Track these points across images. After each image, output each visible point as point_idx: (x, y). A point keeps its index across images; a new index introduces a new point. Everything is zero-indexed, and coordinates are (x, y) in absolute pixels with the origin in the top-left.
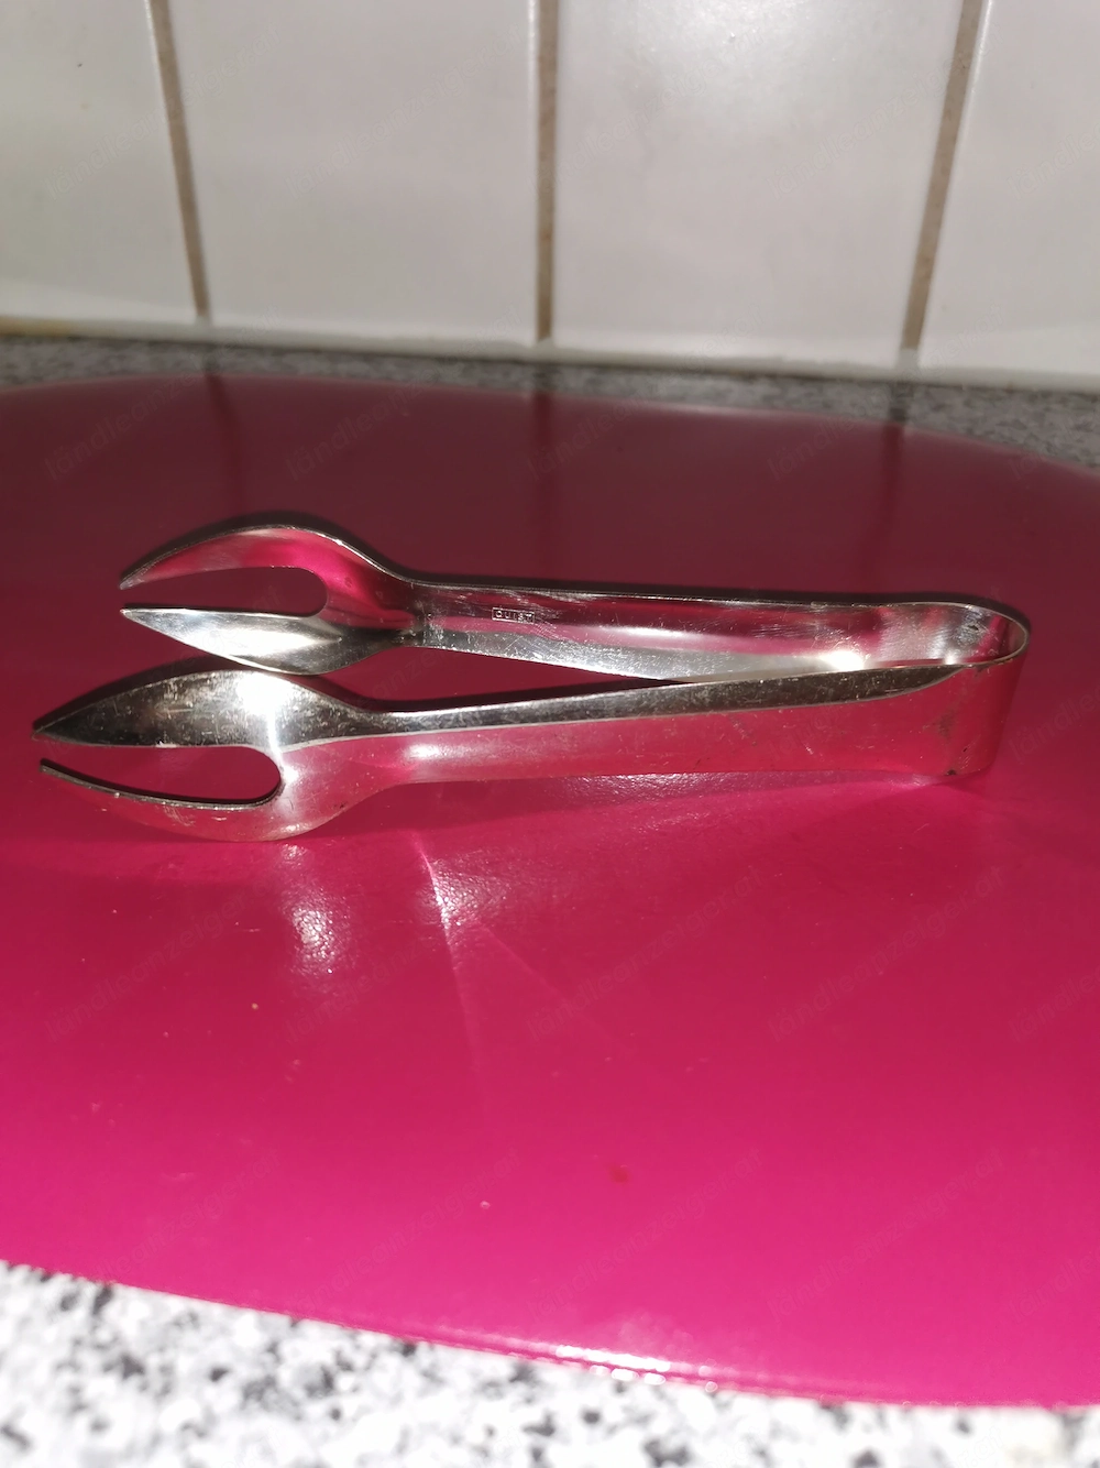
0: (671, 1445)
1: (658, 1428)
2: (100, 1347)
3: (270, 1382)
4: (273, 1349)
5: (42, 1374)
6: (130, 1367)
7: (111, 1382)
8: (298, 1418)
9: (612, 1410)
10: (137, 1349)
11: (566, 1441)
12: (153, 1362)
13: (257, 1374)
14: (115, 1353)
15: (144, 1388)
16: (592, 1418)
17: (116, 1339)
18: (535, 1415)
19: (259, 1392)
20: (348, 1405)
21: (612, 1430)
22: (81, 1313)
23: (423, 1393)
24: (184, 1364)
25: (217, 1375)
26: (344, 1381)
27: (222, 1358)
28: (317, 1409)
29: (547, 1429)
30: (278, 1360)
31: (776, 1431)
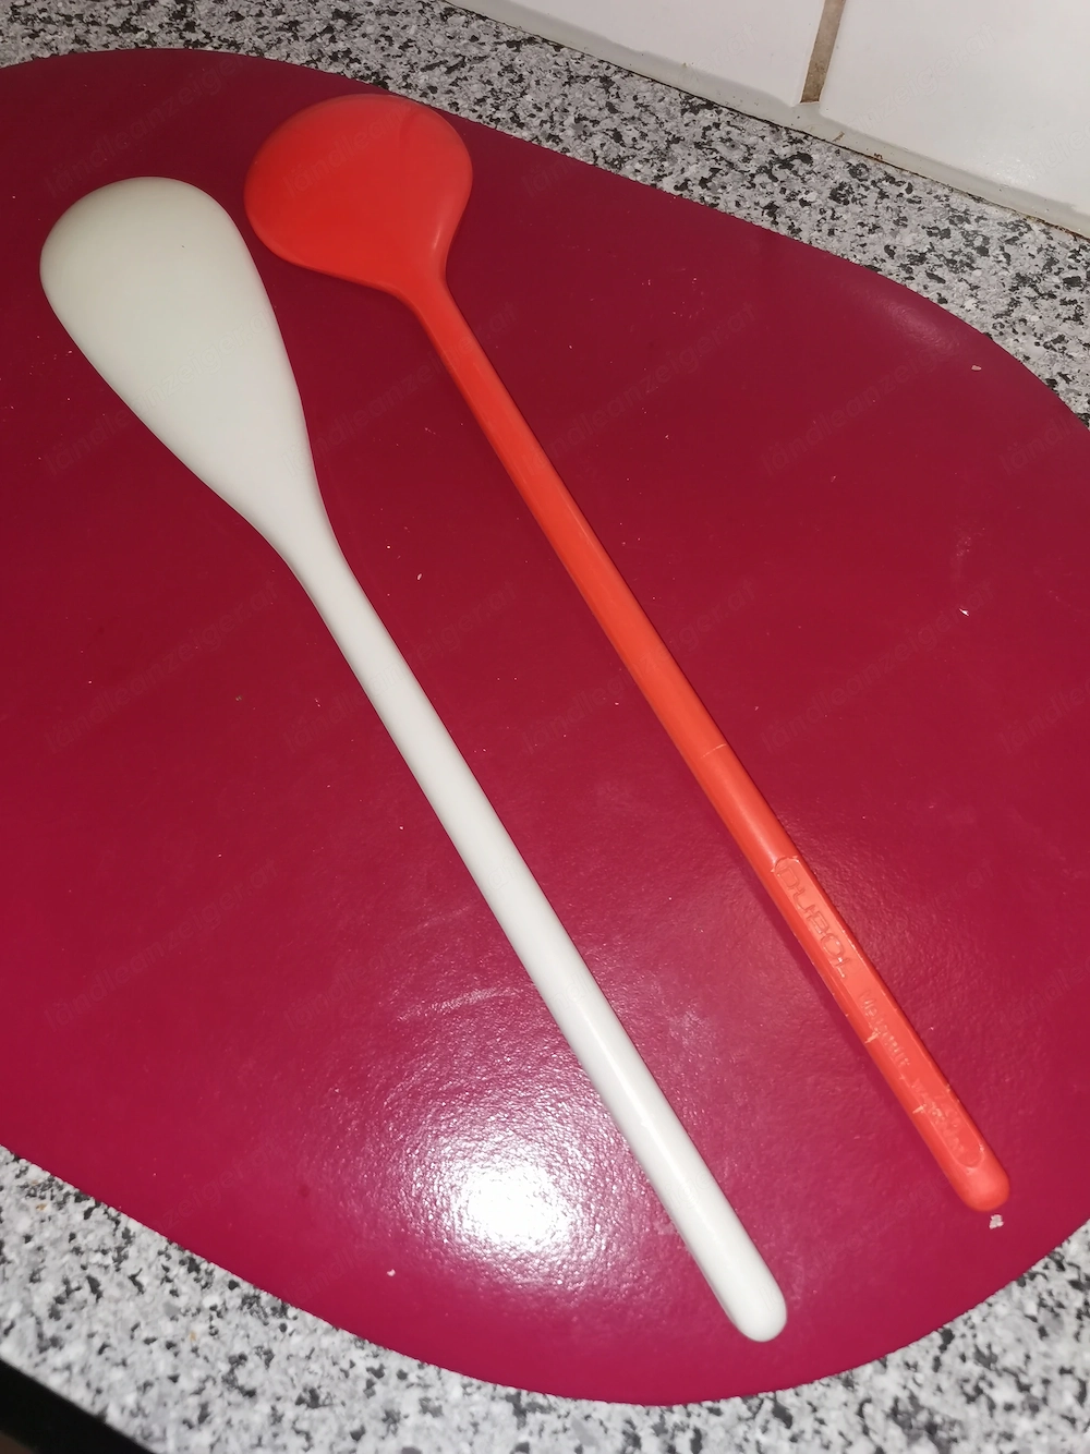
0: (435, 1404)
19: (250, 1303)
20: (290, 1325)
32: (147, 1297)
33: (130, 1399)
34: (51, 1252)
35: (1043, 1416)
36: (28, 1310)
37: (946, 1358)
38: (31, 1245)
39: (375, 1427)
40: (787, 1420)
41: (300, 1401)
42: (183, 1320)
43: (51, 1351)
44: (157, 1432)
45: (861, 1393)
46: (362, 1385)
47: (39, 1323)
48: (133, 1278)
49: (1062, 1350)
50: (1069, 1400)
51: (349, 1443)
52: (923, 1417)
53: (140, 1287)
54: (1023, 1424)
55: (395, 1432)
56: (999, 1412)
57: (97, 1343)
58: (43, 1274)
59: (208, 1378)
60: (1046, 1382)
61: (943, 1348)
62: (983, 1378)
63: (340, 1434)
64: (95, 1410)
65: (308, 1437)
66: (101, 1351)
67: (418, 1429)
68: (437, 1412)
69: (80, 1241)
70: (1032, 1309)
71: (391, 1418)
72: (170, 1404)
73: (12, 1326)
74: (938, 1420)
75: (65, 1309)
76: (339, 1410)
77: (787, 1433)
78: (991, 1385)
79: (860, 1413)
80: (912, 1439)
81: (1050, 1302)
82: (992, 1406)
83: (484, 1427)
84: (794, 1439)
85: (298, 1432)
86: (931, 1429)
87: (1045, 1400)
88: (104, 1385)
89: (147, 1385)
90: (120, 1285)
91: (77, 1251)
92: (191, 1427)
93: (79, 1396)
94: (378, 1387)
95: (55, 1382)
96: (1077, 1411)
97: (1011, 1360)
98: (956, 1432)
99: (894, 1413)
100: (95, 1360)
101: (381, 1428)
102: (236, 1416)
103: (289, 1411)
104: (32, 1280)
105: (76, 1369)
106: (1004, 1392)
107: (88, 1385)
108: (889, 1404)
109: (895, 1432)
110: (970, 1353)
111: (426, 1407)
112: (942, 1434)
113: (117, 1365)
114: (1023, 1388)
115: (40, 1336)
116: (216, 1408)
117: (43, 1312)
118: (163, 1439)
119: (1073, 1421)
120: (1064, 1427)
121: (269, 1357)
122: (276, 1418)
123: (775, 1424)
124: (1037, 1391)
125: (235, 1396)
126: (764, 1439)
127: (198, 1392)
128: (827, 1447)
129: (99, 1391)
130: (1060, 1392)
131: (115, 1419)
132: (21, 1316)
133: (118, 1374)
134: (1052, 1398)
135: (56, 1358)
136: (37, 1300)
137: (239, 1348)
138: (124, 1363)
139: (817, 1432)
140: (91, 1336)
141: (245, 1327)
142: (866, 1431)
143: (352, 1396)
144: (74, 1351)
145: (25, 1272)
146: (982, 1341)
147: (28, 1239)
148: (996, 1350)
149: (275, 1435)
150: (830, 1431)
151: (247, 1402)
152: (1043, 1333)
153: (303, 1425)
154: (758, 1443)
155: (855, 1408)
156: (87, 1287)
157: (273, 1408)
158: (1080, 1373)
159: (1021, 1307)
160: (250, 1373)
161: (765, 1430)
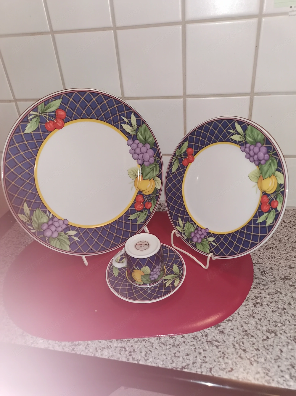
0: (205, 350)
1: (204, 349)
2: (161, 342)
3: (174, 345)
4: (174, 343)
5: (157, 344)
6: (163, 344)
7: (162, 345)
8: (177, 348)
9: (200, 348)
10: (164, 343)
11: (197, 349)
12: (165, 343)
13: (173, 344)
14: (162, 343)
15: (165, 345)
16: (199, 348)
17: (162, 342)
18: (195, 348)
19: (173, 346)
20: (180, 347)
21: (200, 349)
22: (158, 340)
23: (186, 346)
24: (167, 344)
25: (170, 344)
26: (180, 345)
27: (170, 343)
28: (178, 347)
29: (196, 349)
30: (175, 343)
31: (213, 349)
32: (158, 350)
33: (162, 363)
34: (142, 349)
35: (286, 326)
36: (142, 357)
37: (270, 323)
38: (139, 349)
39: (198, 356)
40: (254, 337)
41: (186, 356)
42: (165, 351)
43: (147, 361)
44: (167, 366)
45: (261, 330)
46: (194, 351)
47: (144, 358)
48: (155, 348)
49: (284, 318)
50: (288, 323)
51: (195, 358)
52: (271, 331)
53: (157, 349)
54: (284, 327)
55: (201, 355)
56: (280, 327)
57: (154, 358)
58: (142, 352)
59: (172, 357)
60: (284, 322)
61: (269, 322)
62: (276, 324)
63: (194, 358)
64: (157, 366)
65: (189, 359)
66: (155, 358)
67: (204, 354)
68: (206, 351)
69: (146, 346)
70: (278, 314)
71: (200, 353)
72: (168, 362)
73: (140, 359)
74: (273, 330)
75: (147, 355)
76: (192, 355)
77: (254, 338)
78: (277, 324)
79: (262, 333)
80: (271, 333)
81: (280, 313)
82: (279, 327)
83: (213, 350)
84: (255, 339)
85: (188, 359)
86: (272, 332)
87: (285, 324)
88: (157, 362)
89: (163, 361)
90: (154, 350)
91: (146, 347)
92: (172, 363)
93: (154, 365)
94: (196, 350)
95: (150, 364)
96: (290, 324)
97: (278, 321)
98: (276, 331)
99: (267, 331)
100: (154, 360)
101: (199, 355)
102: (178, 360)
103: (185, 357)
104: (141, 353)
105: (152, 362)
106: (279, 325)
107: (155, 363)
108: (266, 331)
109: (268, 334)
110: (273, 322)
111: (204, 351)
112: (274, 332)
113: (158, 359)
114: (282, 323)
115: (145, 359)
116: (174, 360)
117: (144, 356)
118: (168, 366)
119: (290, 325)
120: (289, 326)
121: (179, 352)
122: (184, 359)
123: (252, 338)
124: (283, 323)
125: (176, 358)
126: (251, 340)
127: (171, 359)
128: (260, 338)
129: (156, 363)
130: (286, 322)
131: (160, 366)
132: (141, 358)
133: (158, 361)
134: (286, 323)
135: (148, 361)
136: (142, 355)
137: (174, 352)
138: (159, 359)
139: (258, 337)
140: (152, 357)
141: (174, 349)
142: (264, 335)
143: (193, 352)
144: (151, 360)
145: (139, 352)
146: (274, 320)
147: (138, 348)
148: (276, 320)
149: (184, 361)
150: (260, 336)
151: (178, 358)
152: (281, 317)
153: (188, 358)
154: (251, 341)
155: (261, 332)
156: (149, 351)
157: (183, 358)
158: (287, 319)
159: (276, 315)
160: (177, 354)
161: (251, 339)
